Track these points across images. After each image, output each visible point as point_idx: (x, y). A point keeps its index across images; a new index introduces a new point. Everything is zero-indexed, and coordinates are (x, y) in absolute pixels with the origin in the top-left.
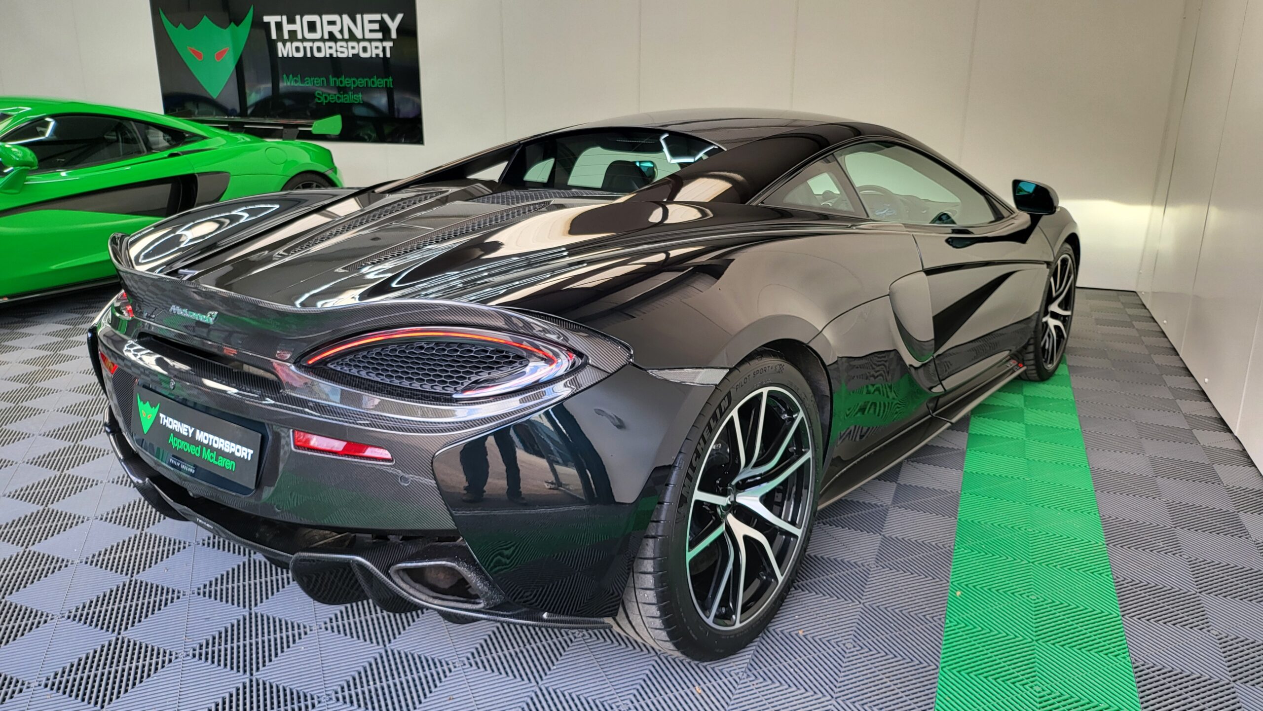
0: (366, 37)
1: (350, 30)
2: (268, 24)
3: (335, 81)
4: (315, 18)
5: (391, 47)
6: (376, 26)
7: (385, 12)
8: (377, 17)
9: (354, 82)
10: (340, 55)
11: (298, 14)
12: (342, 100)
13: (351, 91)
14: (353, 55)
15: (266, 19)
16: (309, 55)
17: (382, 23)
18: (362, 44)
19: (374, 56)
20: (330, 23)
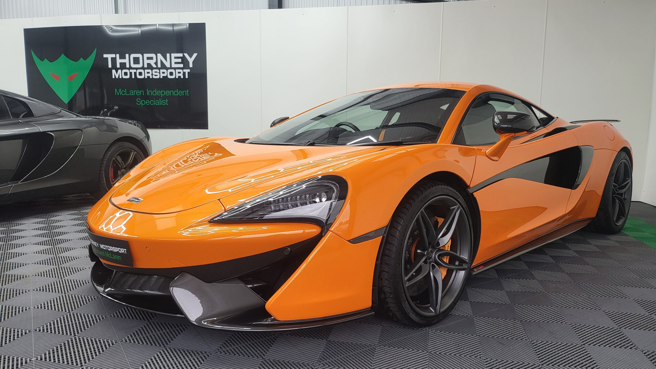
0: (172, 67)
1: (162, 62)
3: (150, 92)
4: (139, 56)
5: (188, 72)
6: (180, 60)
7: (185, 53)
8: (181, 55)
9: (163, 93)
10: (154, 77)
12: (155, 104)
13: (161, 98)
14: (163, 76)
15: (105, 56)
16: (133, 77)
17: (184, 60)
18: (169, 71)
19: (177, 77)
20: (148, 58)
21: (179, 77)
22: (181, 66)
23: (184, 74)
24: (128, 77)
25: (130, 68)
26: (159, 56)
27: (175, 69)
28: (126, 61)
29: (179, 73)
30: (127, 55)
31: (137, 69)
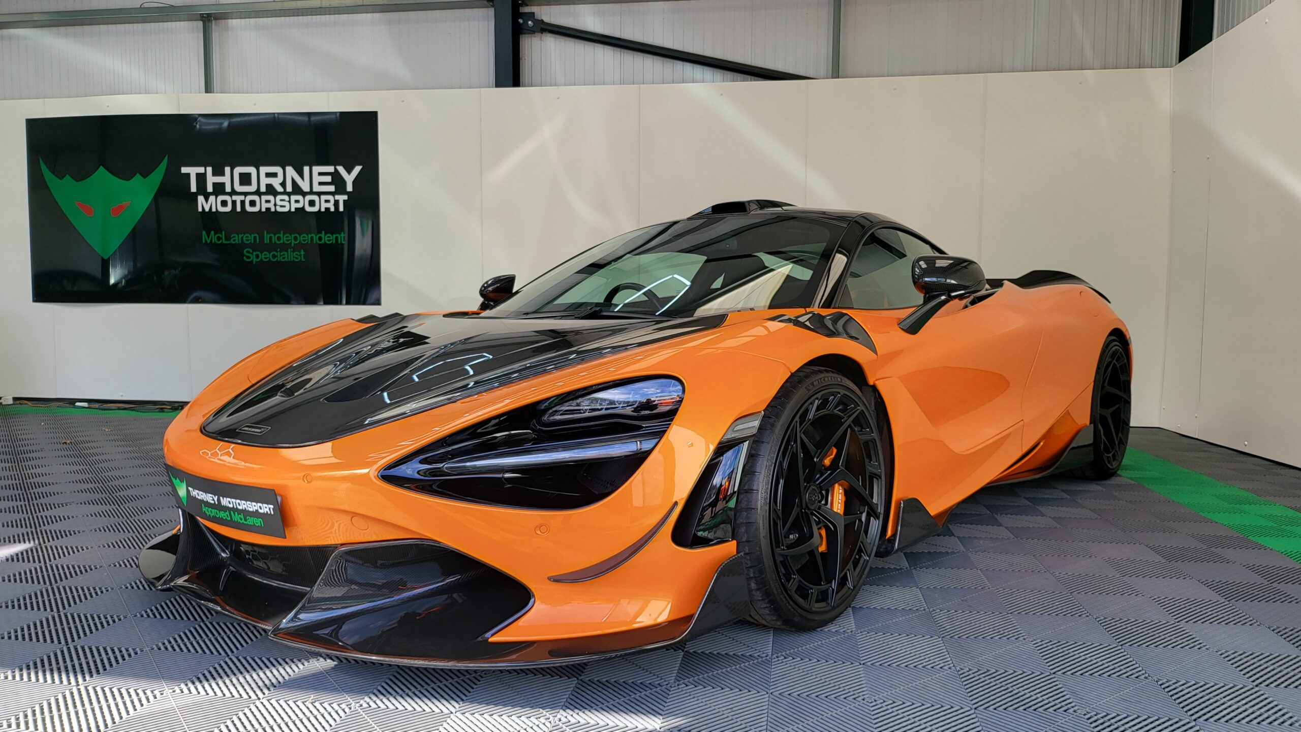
0: (315, 190)
1: (294, 182)
2: (188, 175)
3: (271, 238)
4: (252, 170)
5: (344, 201)
6: (328, 179)
7: (339, 165)
8: (330, 169)
9: (296, 239)
10: (279, 209)
11: (227, 166)
12: (279, 258)
13: (291, 247)
14: (296, 209)
15: (184, 170)
16: (239, 209)
17: (336, 177)
18: (308, 198)
19: (323, 210)
20: (268, 175)
21: (327, 209)
22: (332, 188)
23: (336, 203)
24: (228, 208)
25: (233, 192)
26: (290, 170)
27: (319, 194)
28: (226, 179)
29: (327, 201)
30: (227, 170)
31: (246, 194)
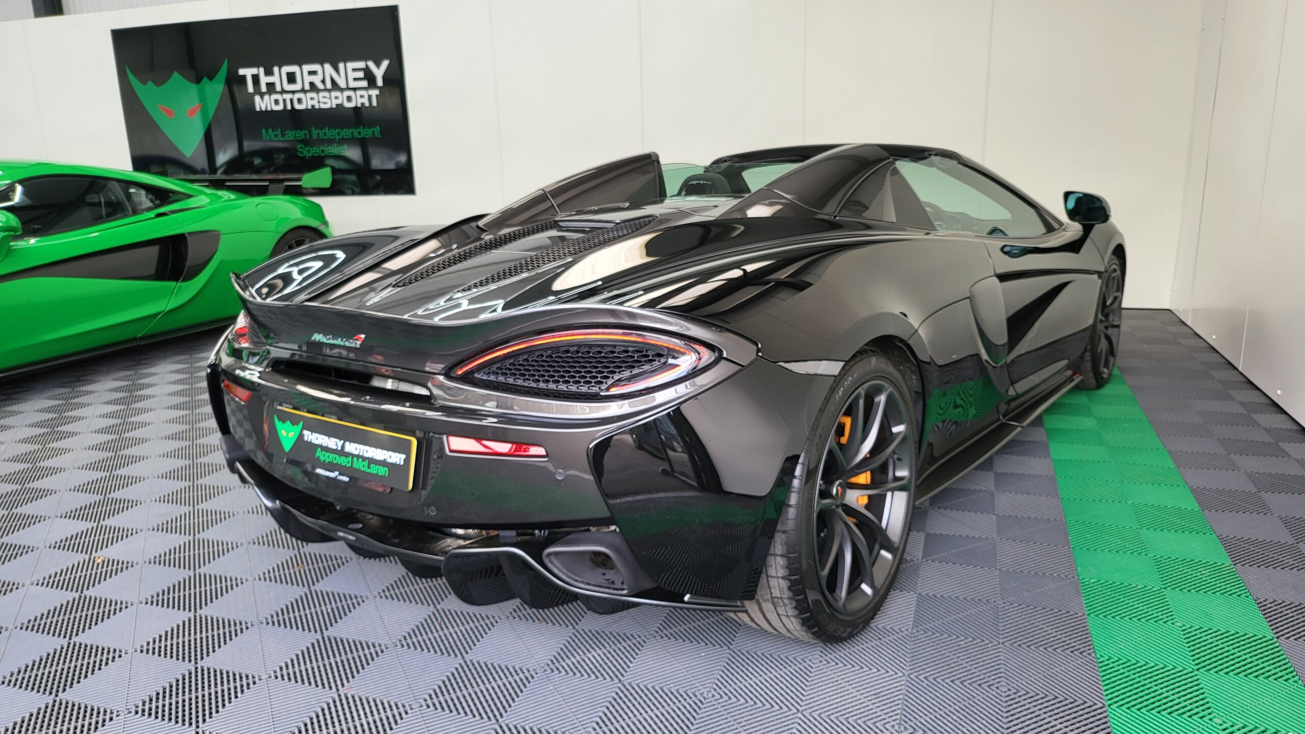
0: (350, 86)
1: (332, 80)
2: (244, 78)
3: (318, 133)
4: (294, 68)
5: (377, 96)
6: (361, 74)
7: (369, 60)
8: (361, 65)
9: (339, 133)
10: (323, 106)
11: (276, 65)
12: (327, 153)
13: (336, 142)
14: (337, 105)
15: (242, 72)
16: (289, 107)
17: (367, 71)
18: (347, 93)
19: (359, 105)
20: (312, 73)
21: (363, 104)
22: (364, 84)
23: (370, 97)
24: (280, 107)
25: (283, 91)
26: (328, 67)
27: (355, 89)
28: (274, 79)
29: (362, 96)
30: (276, 69)
31: (293, 92)
